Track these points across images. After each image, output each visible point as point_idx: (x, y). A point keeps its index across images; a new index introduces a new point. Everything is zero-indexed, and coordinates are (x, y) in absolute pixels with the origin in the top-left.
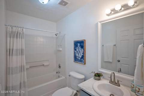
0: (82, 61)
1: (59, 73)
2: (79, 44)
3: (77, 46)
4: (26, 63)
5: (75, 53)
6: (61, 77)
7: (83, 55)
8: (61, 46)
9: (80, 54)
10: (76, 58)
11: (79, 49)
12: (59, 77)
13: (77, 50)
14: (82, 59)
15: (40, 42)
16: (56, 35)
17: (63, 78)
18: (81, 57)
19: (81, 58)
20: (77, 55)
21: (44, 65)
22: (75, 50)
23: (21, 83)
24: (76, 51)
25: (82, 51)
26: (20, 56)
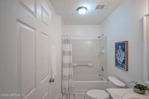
0: (124, 66)
1: (102, 75)
2: (120, 47)
3: (119, 49)
4: (73, 62)
5: (116, 56)
6: (104, 80)
7: (125, 60)
8: (104, 48)
9: (121, 58)
10: (117, 62)
11: (120, 52)
12: (102, 79)
13: (119, 53)
14: (124, 65)
15: (88, 45)
16: (99, 38)
17: (105, 81)
18: (122, 61)
19: (123, 63)
20: (118, 59)
21: (88, 65)
22: (116, 53)
23: (69, 75)
24: (117, 55)
25: (123, 54)
26: (69, 56)
